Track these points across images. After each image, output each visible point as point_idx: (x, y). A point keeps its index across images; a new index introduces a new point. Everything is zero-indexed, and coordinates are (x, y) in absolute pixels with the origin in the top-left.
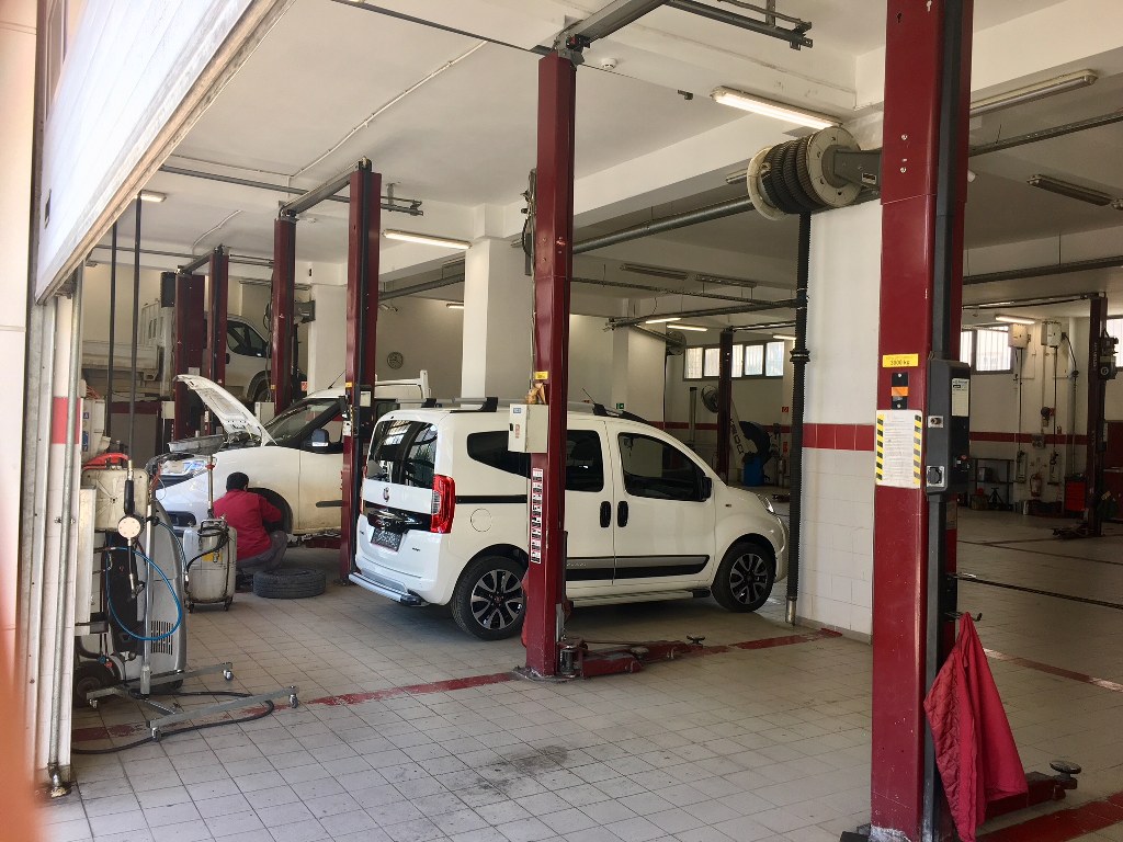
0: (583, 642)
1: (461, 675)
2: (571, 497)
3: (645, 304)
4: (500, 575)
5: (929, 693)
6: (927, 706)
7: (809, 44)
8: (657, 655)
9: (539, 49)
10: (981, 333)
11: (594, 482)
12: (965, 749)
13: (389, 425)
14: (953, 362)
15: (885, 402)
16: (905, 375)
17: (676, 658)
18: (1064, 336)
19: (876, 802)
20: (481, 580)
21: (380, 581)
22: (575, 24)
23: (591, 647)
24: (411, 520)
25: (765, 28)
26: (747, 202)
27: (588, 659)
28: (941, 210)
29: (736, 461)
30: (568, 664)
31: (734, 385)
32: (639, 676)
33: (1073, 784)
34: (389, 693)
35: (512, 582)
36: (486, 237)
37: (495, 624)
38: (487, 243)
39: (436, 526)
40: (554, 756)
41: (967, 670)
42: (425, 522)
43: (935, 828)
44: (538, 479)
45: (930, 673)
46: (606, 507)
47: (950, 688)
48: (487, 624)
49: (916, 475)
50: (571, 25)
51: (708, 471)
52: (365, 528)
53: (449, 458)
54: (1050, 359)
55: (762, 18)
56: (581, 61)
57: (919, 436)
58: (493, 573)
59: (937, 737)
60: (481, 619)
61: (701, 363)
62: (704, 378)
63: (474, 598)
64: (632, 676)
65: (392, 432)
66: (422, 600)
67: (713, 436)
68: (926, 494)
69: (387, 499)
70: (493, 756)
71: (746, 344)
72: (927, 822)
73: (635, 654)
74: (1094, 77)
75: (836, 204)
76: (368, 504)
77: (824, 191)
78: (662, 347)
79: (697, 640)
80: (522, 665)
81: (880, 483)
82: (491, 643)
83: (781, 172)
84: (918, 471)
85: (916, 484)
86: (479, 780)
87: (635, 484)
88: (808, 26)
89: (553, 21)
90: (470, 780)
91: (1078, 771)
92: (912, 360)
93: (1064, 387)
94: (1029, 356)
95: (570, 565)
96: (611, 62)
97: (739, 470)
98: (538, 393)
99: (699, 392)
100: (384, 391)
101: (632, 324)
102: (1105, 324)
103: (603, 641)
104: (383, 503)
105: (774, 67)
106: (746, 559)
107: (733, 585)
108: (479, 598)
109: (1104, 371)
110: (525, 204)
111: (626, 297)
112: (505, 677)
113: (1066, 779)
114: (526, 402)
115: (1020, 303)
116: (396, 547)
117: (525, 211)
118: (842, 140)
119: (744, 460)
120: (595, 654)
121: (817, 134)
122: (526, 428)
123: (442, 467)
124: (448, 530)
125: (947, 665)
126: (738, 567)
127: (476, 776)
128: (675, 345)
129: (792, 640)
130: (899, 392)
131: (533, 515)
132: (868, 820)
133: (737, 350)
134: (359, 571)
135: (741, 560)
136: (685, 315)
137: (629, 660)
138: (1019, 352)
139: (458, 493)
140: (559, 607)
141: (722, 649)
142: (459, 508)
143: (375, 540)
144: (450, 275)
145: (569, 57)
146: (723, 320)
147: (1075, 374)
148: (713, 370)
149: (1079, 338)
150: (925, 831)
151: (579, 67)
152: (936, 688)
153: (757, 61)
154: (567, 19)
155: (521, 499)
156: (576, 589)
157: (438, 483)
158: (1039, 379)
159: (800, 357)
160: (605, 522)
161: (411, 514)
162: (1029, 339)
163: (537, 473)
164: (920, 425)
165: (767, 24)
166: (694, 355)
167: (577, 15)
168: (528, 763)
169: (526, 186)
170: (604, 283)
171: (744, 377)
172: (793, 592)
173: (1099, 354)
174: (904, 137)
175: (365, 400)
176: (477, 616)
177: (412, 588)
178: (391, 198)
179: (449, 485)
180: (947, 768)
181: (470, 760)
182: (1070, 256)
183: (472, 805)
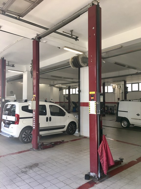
0: (43, 143)
1: (20, 151)
2: (40, 117)
3: (56, 82)
4: (28, 131)
5: (99, 149)
6: (98, 151)
7: (78, 40)
8: (56, 144)
9: (33, 39)
10: (109, 86)
11: (45, 114)
12: (104, 158)
13: (8, 105)
14: (100, 93)
15: (90, 100)
16: (93, 95)
17: (59, 144)
18: (121, 87)
19: (91, 168)
20: (24, 133)
21: (6, 134)
22: (39, 35)
23: (44, 144)
24: (11, 122)
25: (71, 37)
26: (70, 66)
27: (44, 146)
28: (98, 68)
29: (72, 108)
30: (40, 147)
31: (71, 95)
32: (53, 148)
33: (122, 161)
34: (6, 155)
35: (30, 132)
36: (26, 71)
37: (27, 140)
38: (27, 72)
39: (16, 123)
40: (36, 165)
41: (104, 144)
42: (14, 123)
43: (100, 172)
44: (34, 114)
45: (99, 145)
46: (47, 118)
47: (102, 148)
48: (26, 140)
49: (95, 112)
50: (38, 35)
51: (65, 111)
52: (3, 124)
53: (18, 111)
54: (119, 90)
55: (70, 35)
56: (40, 41)
57: (96, 105)
58: (27, 131)
59: (100, 156)
60: (25, 140)
61: (65, 92)
62: (66, 94)
63: (23, 136)
64: (52, 148)
65: (8, 106)
66: (13, 137)
67: (68, 104)
68: (97, 115)
69: (7, 119)
70: (25, 166)
71: (73, 89)
72: (99, 171)
73: (52, 144)
74: (122, 47)
75: (84, 66)
76: (4, 120)
77: (82, 64)
78: (59, 89)
79: (63, 141)
80: (32, 148)
81: (90, 113)
82: (26, 144)
83: (75, 61)
84: (96, 111)
85: (95, 113)
86: (22, 171)
87: (52, 114)
88: (78, 37)
89: (35, 34)
90: (20, 171)
91: (123, 159)
92: (94, 93)
93: (121, 95)
94: (116, 90)
95: (40, 129)
96: (45, 42)
97: (72, 110)
98: (34, 99)
99: (65, 97)
100: (7, 98)
101: (53, 86)
102: (126, 85)
103: (47, 142)
104: (6, 119)
105: (73, 44)
106: (72, 126)
107: (69, 130)
108: (24, 136)
109: (126, 92)
110: (31, 66)
111: (52, 81)
112: (28, 150)
113: (121, 160)
114: (32, 101)
115: (114, 82)
116: (8, 127)
117: (31, 67)
118: (84, 56)
119: (73, 108)
120: (45, 145)
121: (80, 55)
122: (32, 105)
123: (17, 112)
124: (18, 124)
125: (101, 144)
126: (70, 127)
127: (21, 170)
128: (61, 89)
129: (79, 139)
130: (92, 98)
131: (33, 120)
132: (90, 172)
133: (71, 90)
134: (2, 132)
135: (71, 126)
136: (62, 84)
137: (51, 145)
138: (114, 89)
139: (20, 117)
140: (38, 137)
141: (67, 142)
142: (20, 120)
143: (5, 126)
144: (20, 77)
145: (38, 41)
146: (69, 85)
147: (122, 93)
148: (67, 93)
149: (122, 87)
150: (99, 173)
151: (40, 42)
152: (99, 148)
153: (70, 43)
154: (37, 34)
155: (32, 117)
156: (41, 133)
157: (16, 115)
158: (117, 94)
159: (79, 91)
160: (47, 121)
161: (11, 121)
162: (115, 87)
163: (34, 113)
164: (96, 103)
165: (71, 36)
166: (64, 90)
167: (39, 33)
168: (31, 167)
169: (31, 63)
170: (48, 79)
171: (73, 94)
172: (79, 131)
173: (126, 90)
174: (91, 56)
175: (3, 100)
176: (24, 139)
177: (11, 135)
178: (8, 64)
179: (18, 116)
180: (102, 162)
181: (20, 167)
182: (120, 75)
183: (20, 176)
